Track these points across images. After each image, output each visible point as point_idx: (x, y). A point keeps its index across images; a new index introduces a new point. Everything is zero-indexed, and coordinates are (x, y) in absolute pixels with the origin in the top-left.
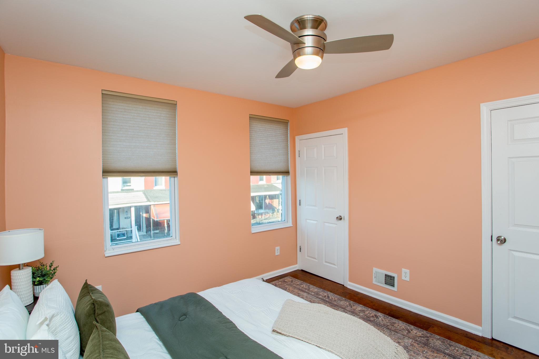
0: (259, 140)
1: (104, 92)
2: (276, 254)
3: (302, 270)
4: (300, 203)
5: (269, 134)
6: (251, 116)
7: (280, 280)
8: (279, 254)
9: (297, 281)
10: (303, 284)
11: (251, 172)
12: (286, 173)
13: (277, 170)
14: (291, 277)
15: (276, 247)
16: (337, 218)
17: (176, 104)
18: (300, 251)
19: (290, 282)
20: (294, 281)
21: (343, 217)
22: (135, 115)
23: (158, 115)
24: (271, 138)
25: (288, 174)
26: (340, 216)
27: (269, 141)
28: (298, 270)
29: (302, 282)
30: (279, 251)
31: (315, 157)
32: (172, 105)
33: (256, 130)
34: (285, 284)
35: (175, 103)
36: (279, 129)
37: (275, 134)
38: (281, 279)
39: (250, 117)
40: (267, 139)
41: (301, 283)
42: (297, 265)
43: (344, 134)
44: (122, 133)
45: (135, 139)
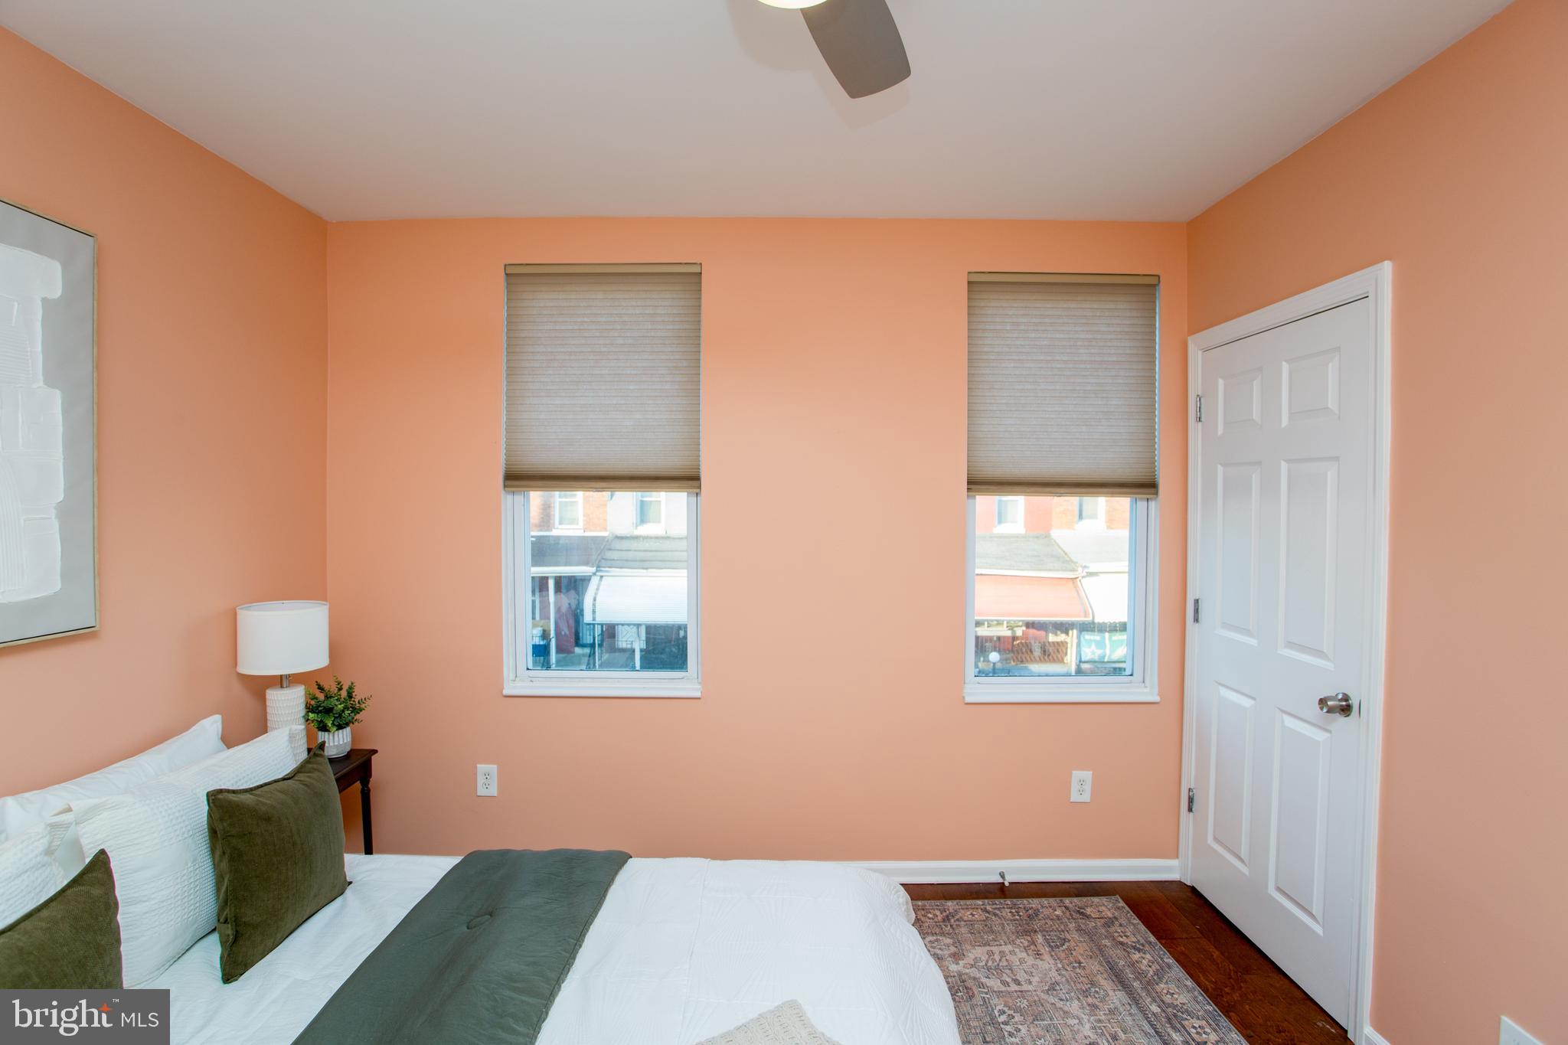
0: (1012, 365)
1: (510, 270)
2: (1075, 797)
3: (1193, 890)
4: (1196, 611)
5: (1062, 336)
6: (975, 278)
7: (1067, 901)
8: (1086, 797)
9: (1129, 930)
10: (1147, 948)
11: (969, 483)
12: (1145, 486)
13: (1096, 476)
14: (1122, 904)
15: (1074, 772)
16: (1322, 702)
17: (701, 273)
18: (1190, 810)
19: (1099, 923)
20: (1121, 925)
21: (1354, 702)
22: (586, 319)
23: (647, 312)
24: (1068, 351)
25: (1152, 490)
26: (1344, 694)
27: (1058, 366)
28: (1180, 883)
29: (1152, 939)
30: (1088, 787)
31: (1254, 417)
32: (690, 279)
33: (998, 327)
34: (1072, 926)
35: (695, 269)
36: (1107, 314)
37: (1090, 336)
38: (1075, 900)
39: (969, 283)
40: (1049, 358)
41: (1143, 945)
42: (1174, 863)
43: (1372, 295)
44: (551, 372)
45: (585, 387)
